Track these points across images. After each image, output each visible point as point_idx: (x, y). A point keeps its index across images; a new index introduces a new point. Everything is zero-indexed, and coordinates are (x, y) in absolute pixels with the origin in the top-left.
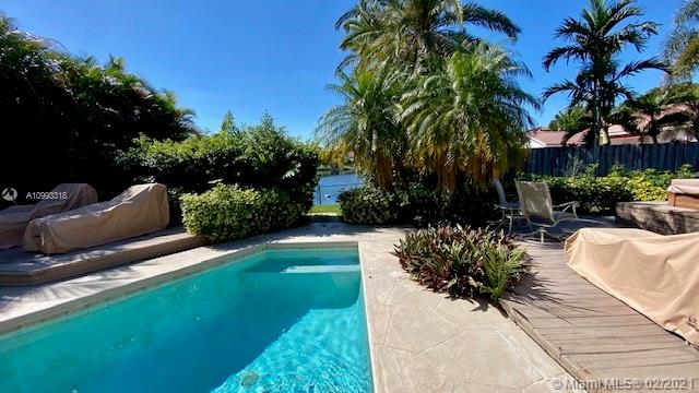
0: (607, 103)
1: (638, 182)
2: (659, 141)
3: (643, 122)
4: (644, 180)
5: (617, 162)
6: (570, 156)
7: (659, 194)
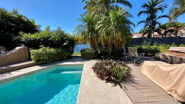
0: (154, 26)
1: (161, 47)
2: (167, 37)
3: (163, 32)
4: (163, 47)
5: (156, 42)
6: (144, 40)
7: (166, 51)
